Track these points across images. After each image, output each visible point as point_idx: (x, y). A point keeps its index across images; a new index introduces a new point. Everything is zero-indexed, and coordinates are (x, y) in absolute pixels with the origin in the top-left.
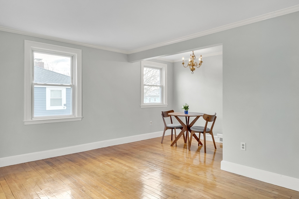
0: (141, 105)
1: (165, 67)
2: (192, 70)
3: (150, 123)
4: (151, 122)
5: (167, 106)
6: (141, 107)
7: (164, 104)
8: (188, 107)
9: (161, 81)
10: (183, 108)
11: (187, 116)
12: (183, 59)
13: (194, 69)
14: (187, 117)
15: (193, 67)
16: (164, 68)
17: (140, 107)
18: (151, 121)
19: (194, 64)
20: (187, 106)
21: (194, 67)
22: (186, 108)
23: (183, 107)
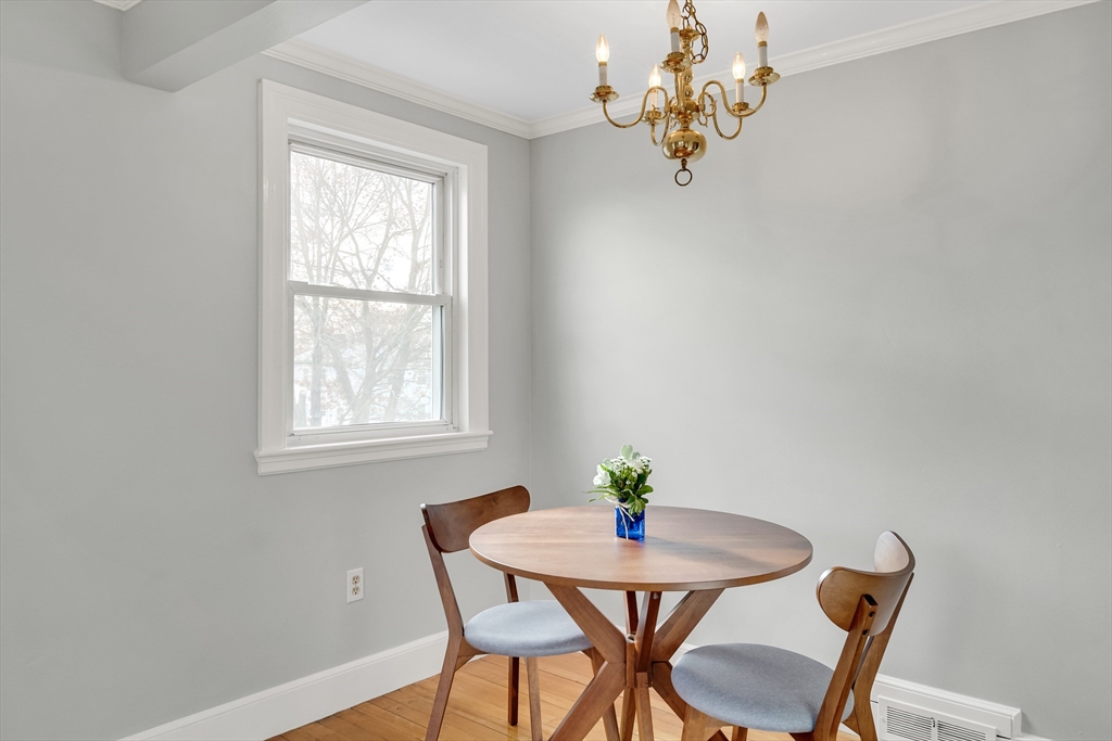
0: (261, 453)
1: (470, 165)
2: (674, 155)
3: (350, 586)
4: (356, 580)
5: (484, 445)
6: (263, 469)
7: (467, 430)
8: (642, 478)
9: (442, 264)
10: (597, 481)
11: (642, 586)
12: (603, 53)
13: (698, 144)
14: (641, 598)
15: (686, 129)
16: (464, 168)
17: (254, 463)
18: (358, 571)
19: (695, 98)
20: (636, 466)
21: (696, 128)
22: (631, 487)
23: (601, 478)
